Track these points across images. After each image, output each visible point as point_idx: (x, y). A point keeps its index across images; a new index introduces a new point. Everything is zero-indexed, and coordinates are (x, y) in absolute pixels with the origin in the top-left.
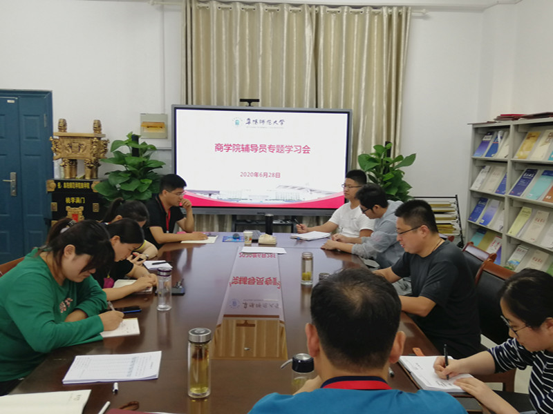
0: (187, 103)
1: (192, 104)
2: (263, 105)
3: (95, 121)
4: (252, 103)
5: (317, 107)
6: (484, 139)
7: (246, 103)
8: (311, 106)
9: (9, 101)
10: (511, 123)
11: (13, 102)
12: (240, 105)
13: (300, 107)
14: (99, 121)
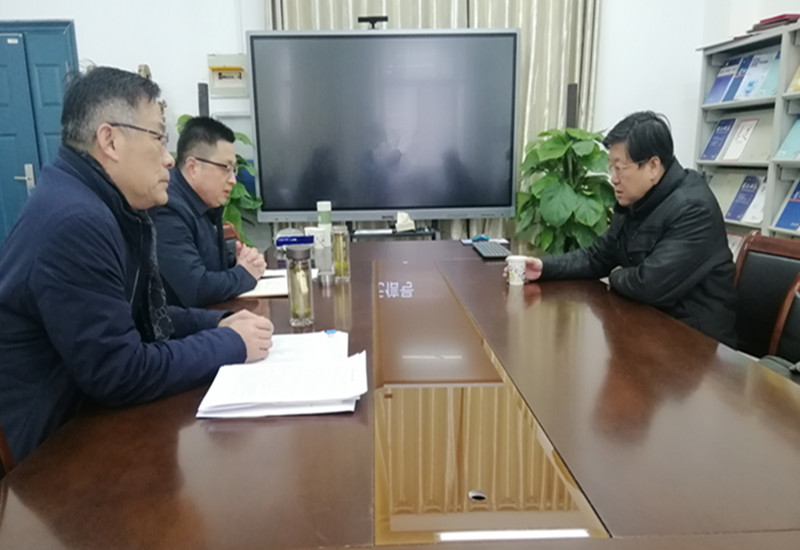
0: (275, 27)
1: (283, 28)
2: (388, 27)
3: (140, 66)
4: (376, 25)
5: (468, 26)
6: (720, 75)
7: (366, 25)
8: (460, 26)
9: (10, 41)
10: (784, 31)
11: (16, 41)
12: (355, 27)
13: (444, 27)
14: (146, 67)
